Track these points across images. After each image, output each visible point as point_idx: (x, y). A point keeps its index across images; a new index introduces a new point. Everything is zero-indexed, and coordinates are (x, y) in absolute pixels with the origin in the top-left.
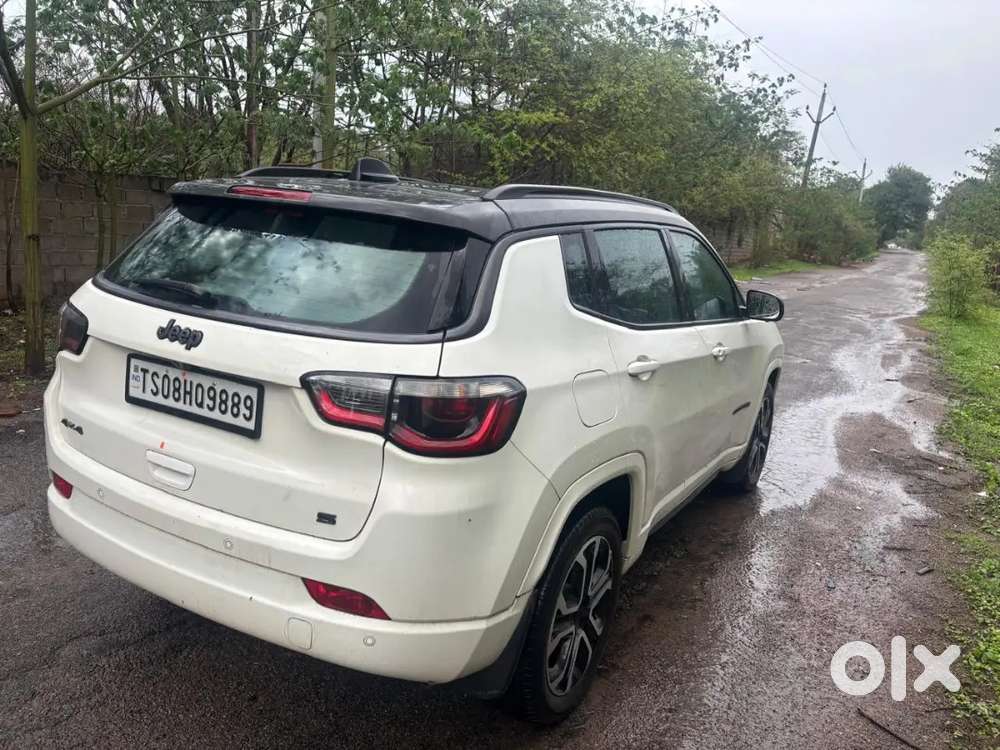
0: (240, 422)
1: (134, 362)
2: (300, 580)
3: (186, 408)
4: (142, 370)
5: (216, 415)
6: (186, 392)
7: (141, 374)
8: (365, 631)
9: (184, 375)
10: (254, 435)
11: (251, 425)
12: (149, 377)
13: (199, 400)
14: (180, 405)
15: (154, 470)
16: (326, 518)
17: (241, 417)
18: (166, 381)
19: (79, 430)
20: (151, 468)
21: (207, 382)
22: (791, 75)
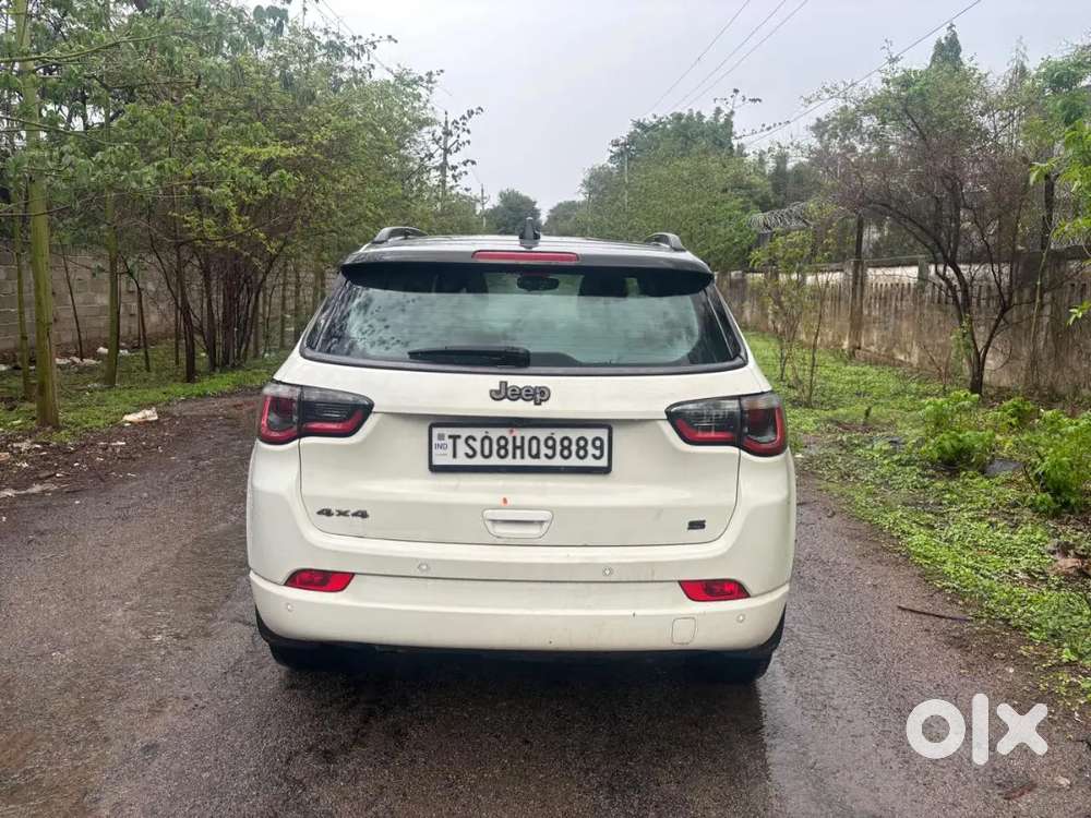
0: (589, 462)
1: (436, 431)
2: (678, 585)
3: (518, 462)
4: (450, 437)
5: (558, 461)
6: (515, 448)
7: (450, 442)
8: (734, 612)
9: (512, 431)
10: (606, 471)
11: (603, 463)
12: (461, 443)
13: (534, 452)
14: (509, 461)
15: (494, 527)
16: (697, 525)
17: (589, 456)
18: (487, 442)
19: (364, 515)
20: (489, 524)
21: (542, 434)
22: (480, 108)
